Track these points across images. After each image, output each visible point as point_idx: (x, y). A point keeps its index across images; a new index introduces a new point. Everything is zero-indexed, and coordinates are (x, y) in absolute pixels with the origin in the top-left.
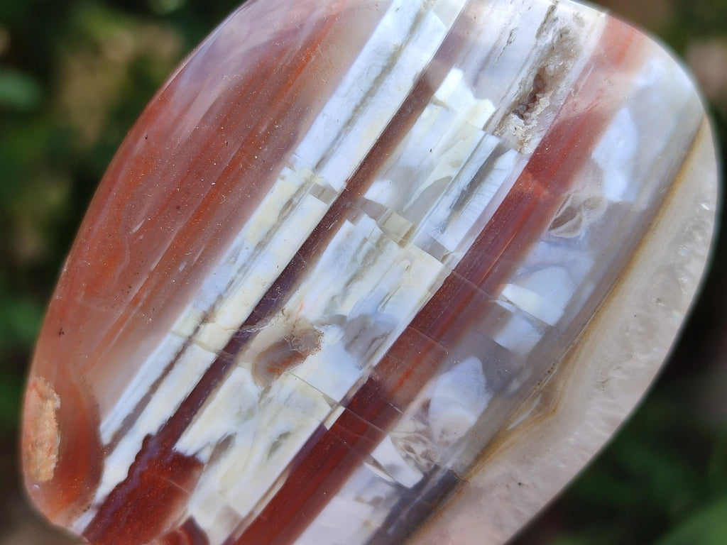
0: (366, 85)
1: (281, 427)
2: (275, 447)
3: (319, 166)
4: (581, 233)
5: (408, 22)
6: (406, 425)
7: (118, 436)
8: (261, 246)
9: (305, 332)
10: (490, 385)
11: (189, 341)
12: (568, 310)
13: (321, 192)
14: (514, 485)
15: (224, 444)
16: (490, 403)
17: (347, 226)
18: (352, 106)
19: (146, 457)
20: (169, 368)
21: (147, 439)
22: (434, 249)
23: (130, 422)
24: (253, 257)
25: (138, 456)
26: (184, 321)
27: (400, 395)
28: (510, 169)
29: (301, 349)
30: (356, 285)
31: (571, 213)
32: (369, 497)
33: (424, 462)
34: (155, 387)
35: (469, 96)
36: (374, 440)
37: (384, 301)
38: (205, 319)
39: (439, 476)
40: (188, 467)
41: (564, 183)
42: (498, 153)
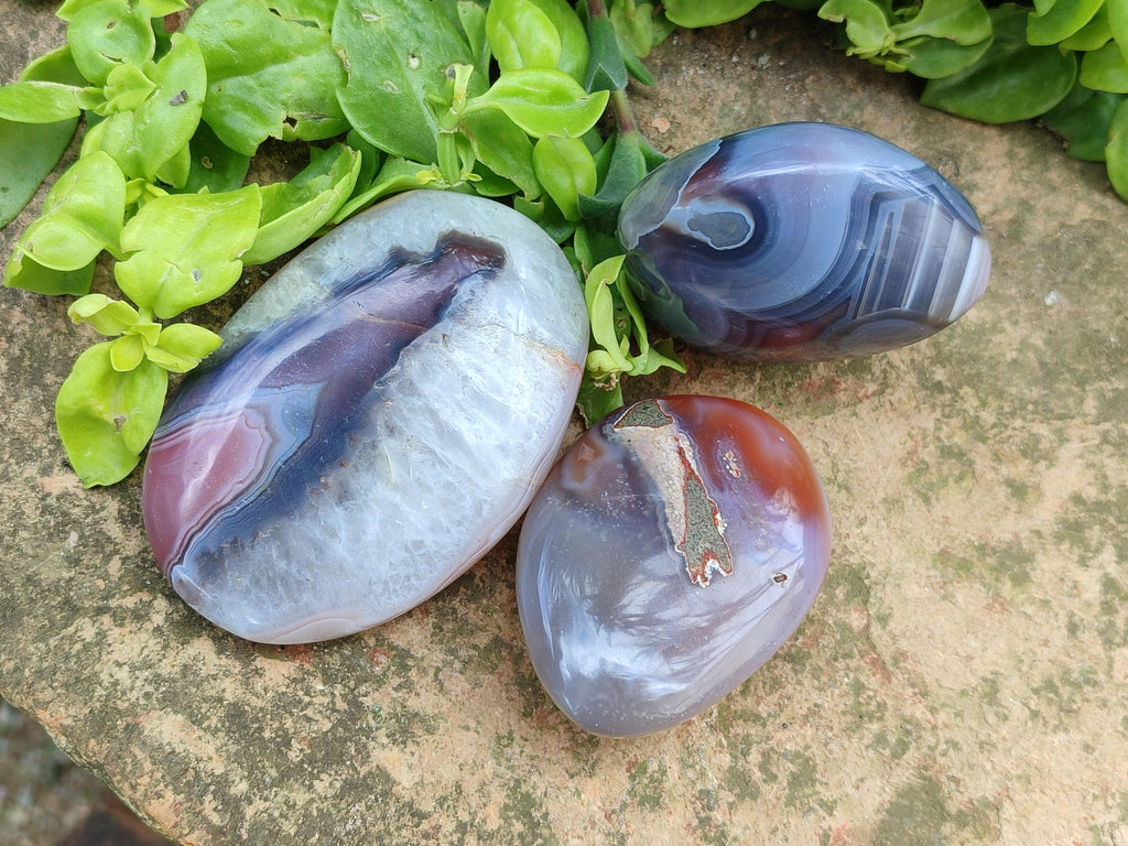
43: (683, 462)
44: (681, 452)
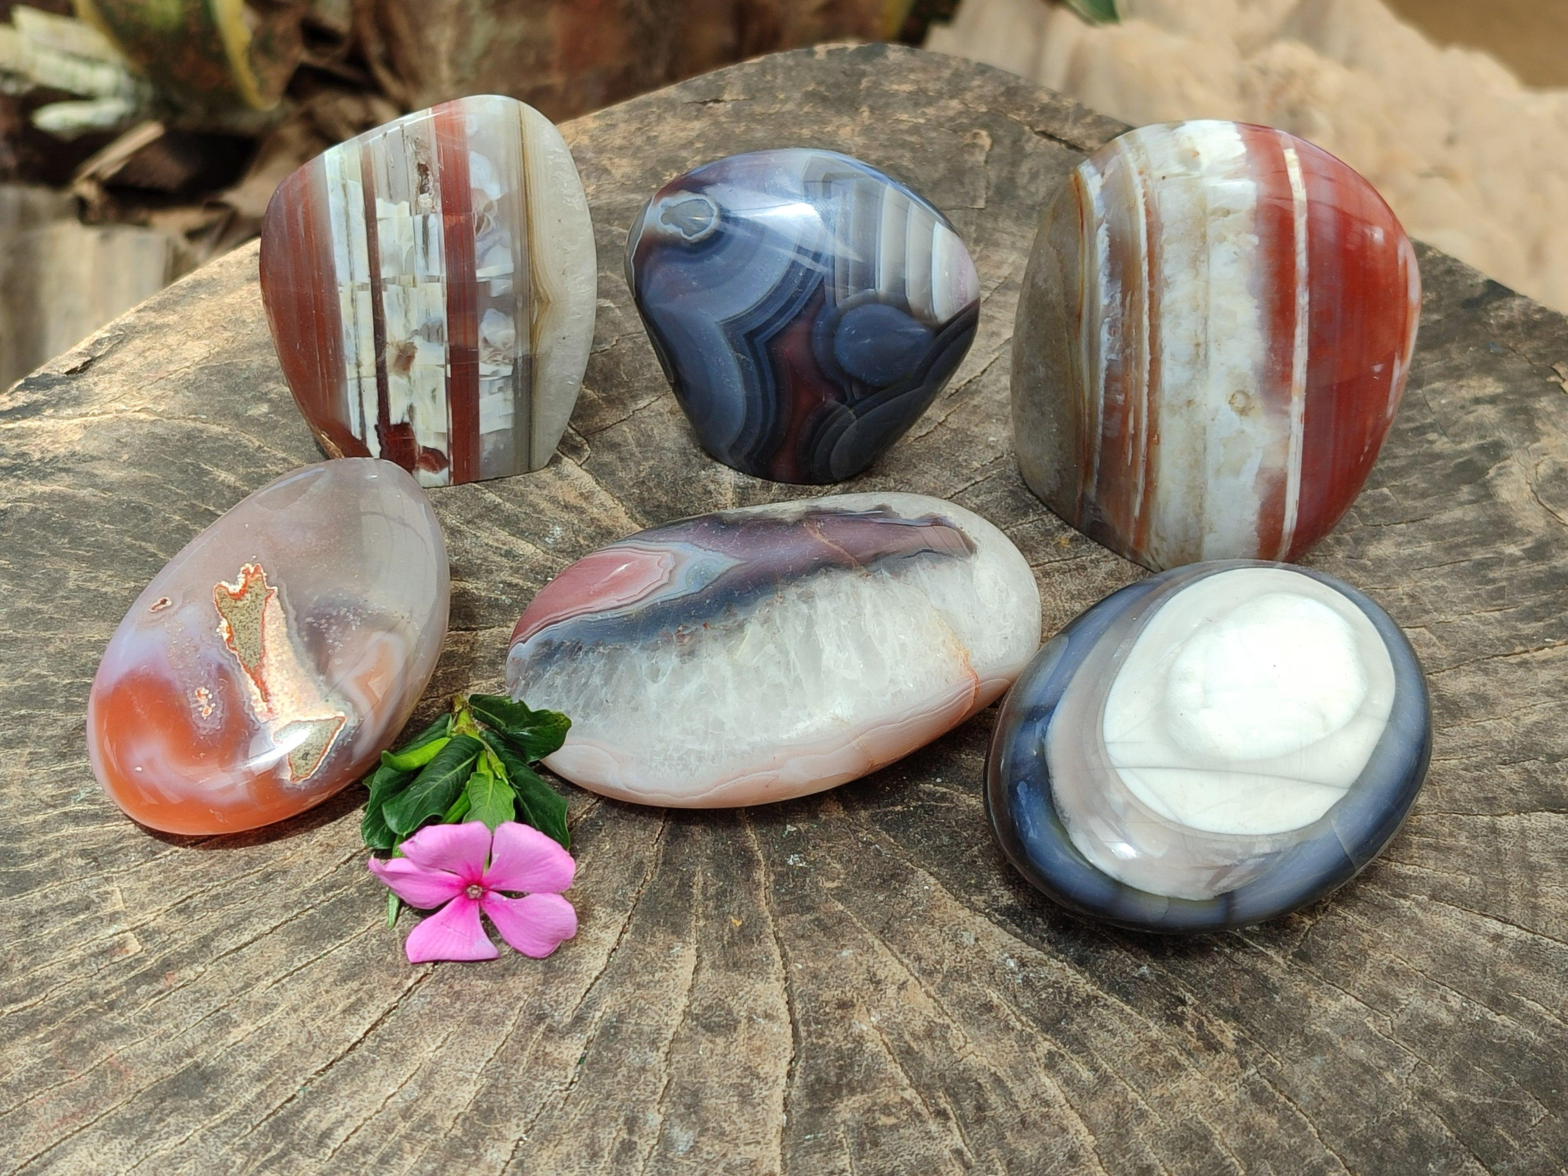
0: (344, 233)
1: (429, 389)
2: (434, 397)
3: (352, 278)
4: (493, 224)
5: (341, 193)
6: (484, 353)
7: (363, 433)
8: (355, 324)
9: (405, 345)
10: (506, 313)
11: (359, 379)
12: (515, 261)
13: (362, 287)
14: (561, 341)
15: (411, 409)
16: (515, 319)
17: (384, 294)
18: (345, 245)
19: (382, 435)
20: (360, 395)
21: (376, 427)
22: (431, 279)
23: (363, 425)
24: (356, 330)
25: (379, 436)
26: (350, 372)
27: (470, 343)
28: (436, 223)
29: (409, 354)
30: (409, 315)
31: (481, 220)
32: (495, 390)
33: (507, 361)
34: (361, 405)
35: (392, 206)
36: (476, 366)
37: (427, 313)
38: (358, 365)
39: (520, 361)
40: (404, 428)
41: (468, 208)
42: (425, 219)
43: (263, 683)
44: (266, 695)
